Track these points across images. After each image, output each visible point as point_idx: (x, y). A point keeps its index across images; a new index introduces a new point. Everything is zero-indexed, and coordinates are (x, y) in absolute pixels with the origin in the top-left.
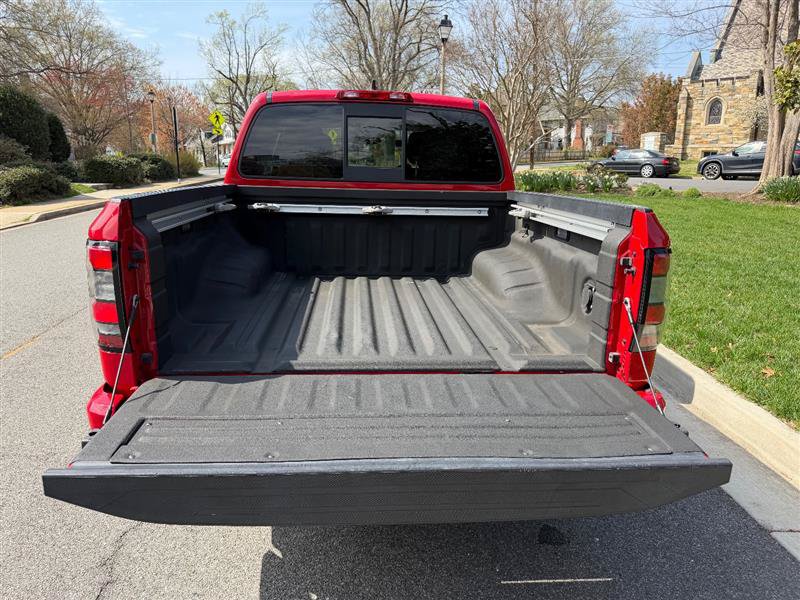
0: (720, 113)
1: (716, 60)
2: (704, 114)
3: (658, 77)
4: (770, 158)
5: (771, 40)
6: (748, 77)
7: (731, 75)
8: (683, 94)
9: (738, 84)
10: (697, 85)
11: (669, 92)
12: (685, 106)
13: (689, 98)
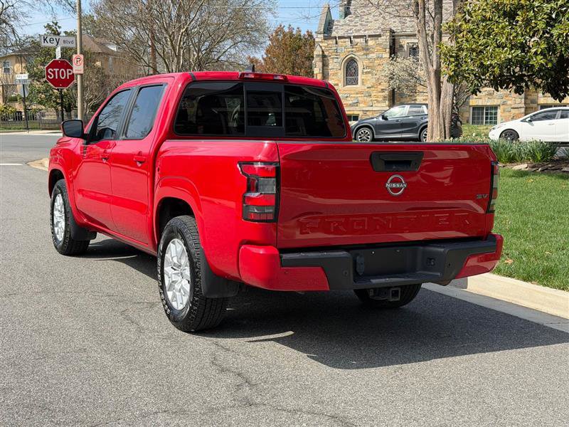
0: (356, 73)
1: (346, 15)
2: (341, 74)
3: (286, 30)
4: (432, 124)
5: (421, 10)
6: (380, 36)
7: (362, 33)
8: (317, 52)
9: (371, 43)
10: (330, 42)
11: (300, 47)
12: (321, 64)
13: (324, 56)
